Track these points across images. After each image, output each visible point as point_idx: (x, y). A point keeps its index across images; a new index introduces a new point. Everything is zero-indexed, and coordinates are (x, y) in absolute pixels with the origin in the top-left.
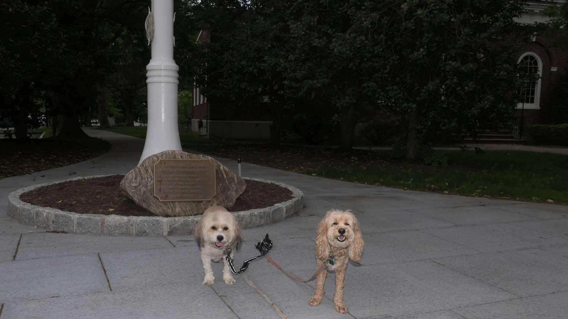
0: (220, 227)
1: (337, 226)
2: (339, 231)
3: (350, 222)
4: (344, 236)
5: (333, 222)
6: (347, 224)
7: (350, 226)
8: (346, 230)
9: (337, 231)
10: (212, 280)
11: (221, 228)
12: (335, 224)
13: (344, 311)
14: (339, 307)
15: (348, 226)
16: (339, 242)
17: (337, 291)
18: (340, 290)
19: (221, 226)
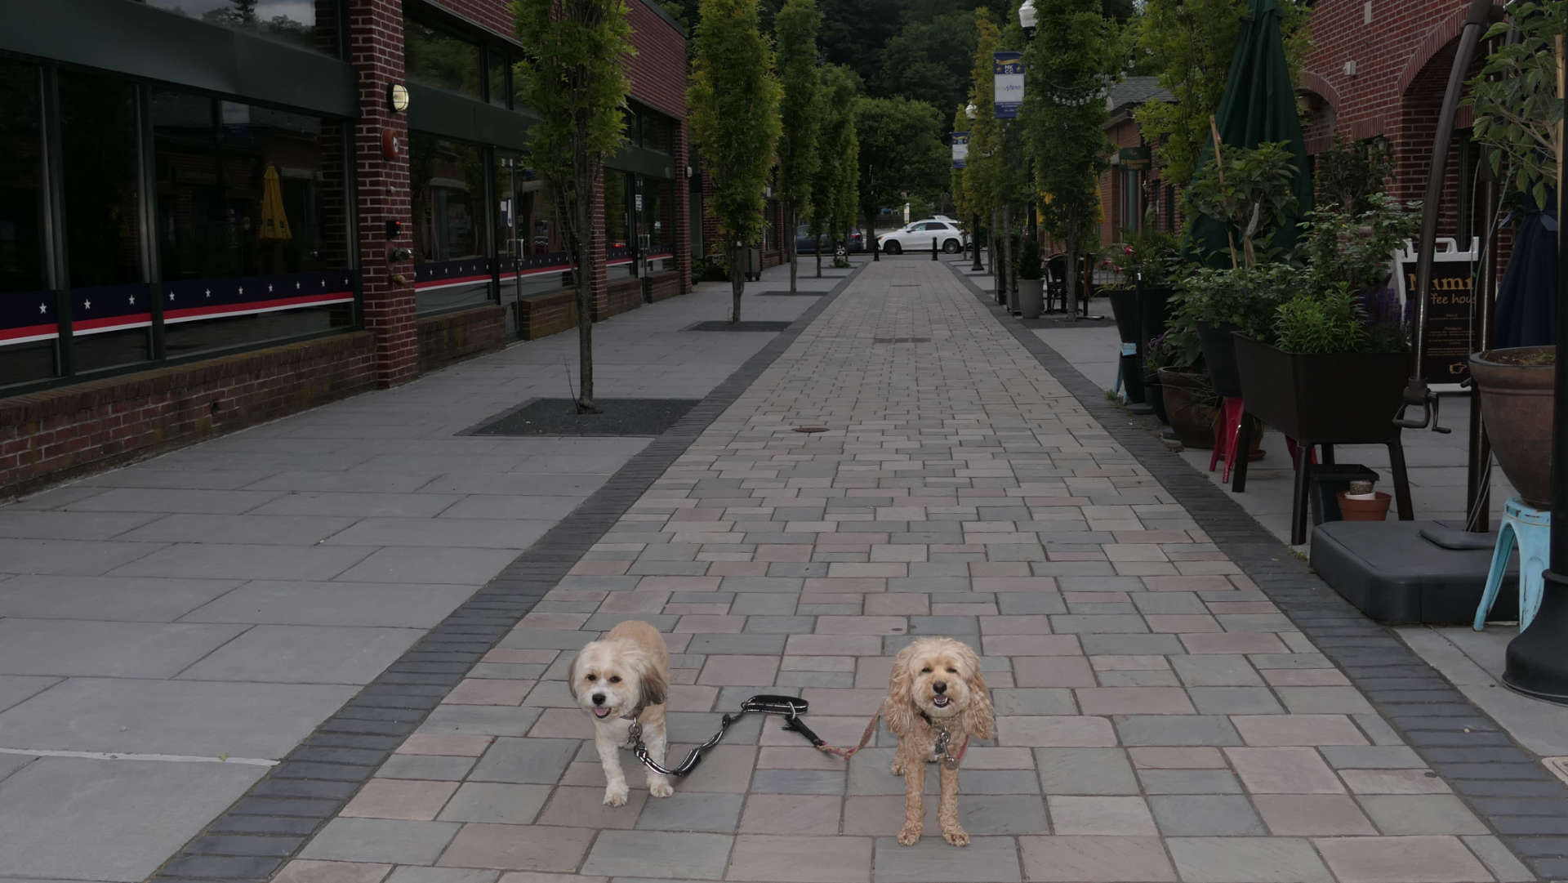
0: (602, 676)
1: (931, 675)
2: (936, 688)
3: (958, 665)
4: (945, 697)
5: (922, 668)
6: (951, 670)
7: (959, 674)
8: (948, 685)
9: (931, 686)
10: (623, 793)
11: (606, 678)
12: (927, 670)
13: (963, 842)
14: (952, 836)
15: (953, 676)
16: (936, 707)
17: (946, 801)
18: (951, 801)
19: (605, 674)
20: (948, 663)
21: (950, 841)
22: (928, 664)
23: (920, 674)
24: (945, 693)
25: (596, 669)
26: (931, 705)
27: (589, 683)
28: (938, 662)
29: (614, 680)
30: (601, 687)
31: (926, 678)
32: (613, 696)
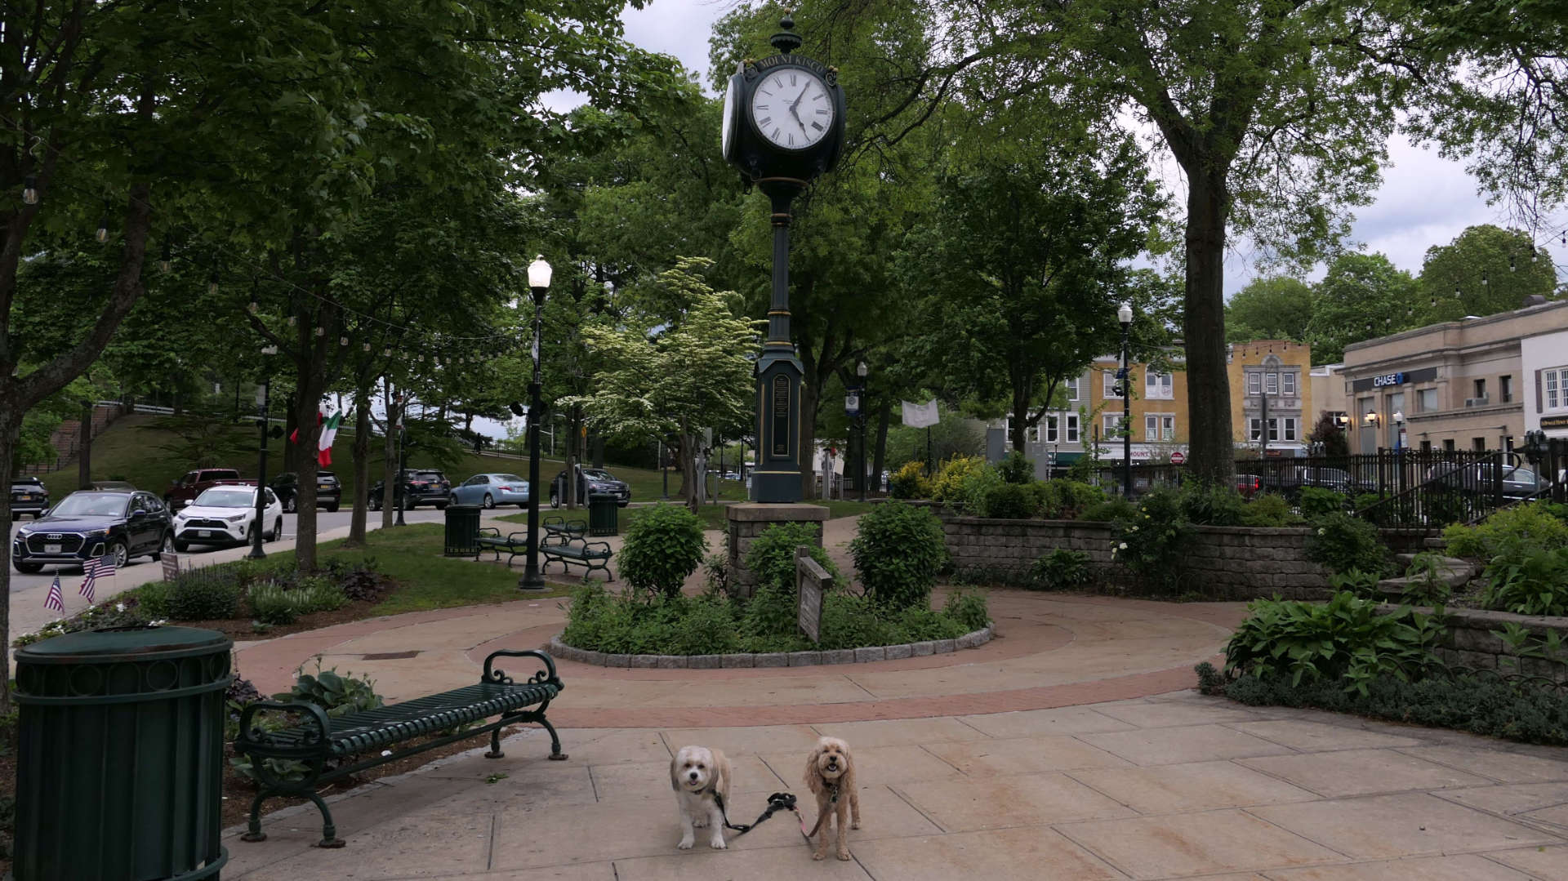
20: (838, 746)
22: (827, 747)
23: (823, 753)
24: (836, 762)
27: (686, 768)
28: (832, 747)
29: (701, 767)
30: (694, 770)
31: (826, 755)
32: (701, 776)
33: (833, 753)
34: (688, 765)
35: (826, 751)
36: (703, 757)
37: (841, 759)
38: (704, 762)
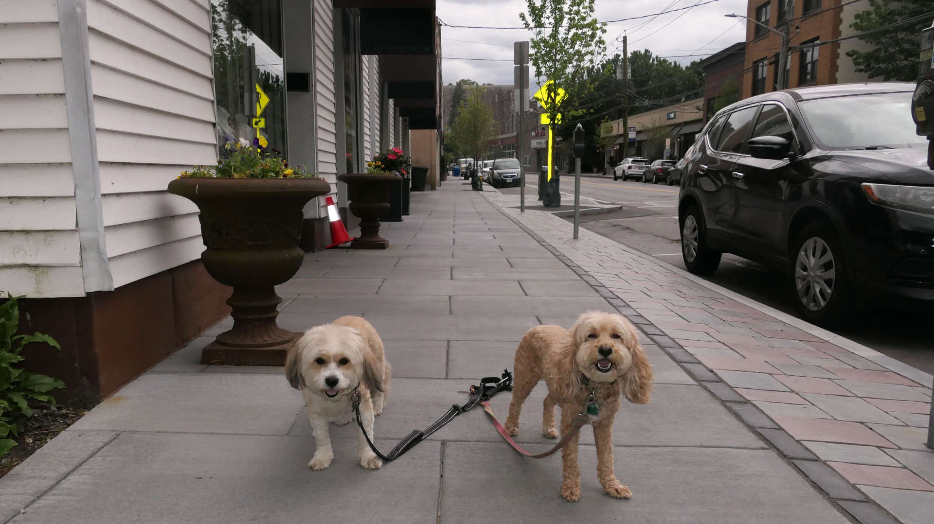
20: (614, 329)
21: (616, 494)
22: (594, 329)
23: (586, 341)
24: (610, 357)
25: (324, 352)
26: (594, 370)
27: (318, 366)
28: (604, 329)
29: (343, 362)
30: (333, 370)
31: (595, 343)
32: (344, 379)
33: (606, 340)
34: (321, 361)
35: (593, 336)
36: (344, 344)
37: (621, 350)
38: (349, 354)
